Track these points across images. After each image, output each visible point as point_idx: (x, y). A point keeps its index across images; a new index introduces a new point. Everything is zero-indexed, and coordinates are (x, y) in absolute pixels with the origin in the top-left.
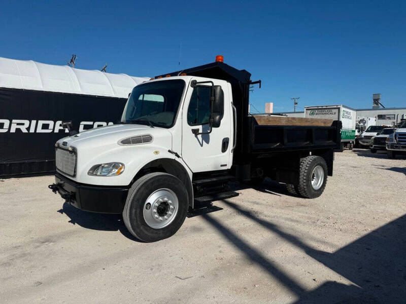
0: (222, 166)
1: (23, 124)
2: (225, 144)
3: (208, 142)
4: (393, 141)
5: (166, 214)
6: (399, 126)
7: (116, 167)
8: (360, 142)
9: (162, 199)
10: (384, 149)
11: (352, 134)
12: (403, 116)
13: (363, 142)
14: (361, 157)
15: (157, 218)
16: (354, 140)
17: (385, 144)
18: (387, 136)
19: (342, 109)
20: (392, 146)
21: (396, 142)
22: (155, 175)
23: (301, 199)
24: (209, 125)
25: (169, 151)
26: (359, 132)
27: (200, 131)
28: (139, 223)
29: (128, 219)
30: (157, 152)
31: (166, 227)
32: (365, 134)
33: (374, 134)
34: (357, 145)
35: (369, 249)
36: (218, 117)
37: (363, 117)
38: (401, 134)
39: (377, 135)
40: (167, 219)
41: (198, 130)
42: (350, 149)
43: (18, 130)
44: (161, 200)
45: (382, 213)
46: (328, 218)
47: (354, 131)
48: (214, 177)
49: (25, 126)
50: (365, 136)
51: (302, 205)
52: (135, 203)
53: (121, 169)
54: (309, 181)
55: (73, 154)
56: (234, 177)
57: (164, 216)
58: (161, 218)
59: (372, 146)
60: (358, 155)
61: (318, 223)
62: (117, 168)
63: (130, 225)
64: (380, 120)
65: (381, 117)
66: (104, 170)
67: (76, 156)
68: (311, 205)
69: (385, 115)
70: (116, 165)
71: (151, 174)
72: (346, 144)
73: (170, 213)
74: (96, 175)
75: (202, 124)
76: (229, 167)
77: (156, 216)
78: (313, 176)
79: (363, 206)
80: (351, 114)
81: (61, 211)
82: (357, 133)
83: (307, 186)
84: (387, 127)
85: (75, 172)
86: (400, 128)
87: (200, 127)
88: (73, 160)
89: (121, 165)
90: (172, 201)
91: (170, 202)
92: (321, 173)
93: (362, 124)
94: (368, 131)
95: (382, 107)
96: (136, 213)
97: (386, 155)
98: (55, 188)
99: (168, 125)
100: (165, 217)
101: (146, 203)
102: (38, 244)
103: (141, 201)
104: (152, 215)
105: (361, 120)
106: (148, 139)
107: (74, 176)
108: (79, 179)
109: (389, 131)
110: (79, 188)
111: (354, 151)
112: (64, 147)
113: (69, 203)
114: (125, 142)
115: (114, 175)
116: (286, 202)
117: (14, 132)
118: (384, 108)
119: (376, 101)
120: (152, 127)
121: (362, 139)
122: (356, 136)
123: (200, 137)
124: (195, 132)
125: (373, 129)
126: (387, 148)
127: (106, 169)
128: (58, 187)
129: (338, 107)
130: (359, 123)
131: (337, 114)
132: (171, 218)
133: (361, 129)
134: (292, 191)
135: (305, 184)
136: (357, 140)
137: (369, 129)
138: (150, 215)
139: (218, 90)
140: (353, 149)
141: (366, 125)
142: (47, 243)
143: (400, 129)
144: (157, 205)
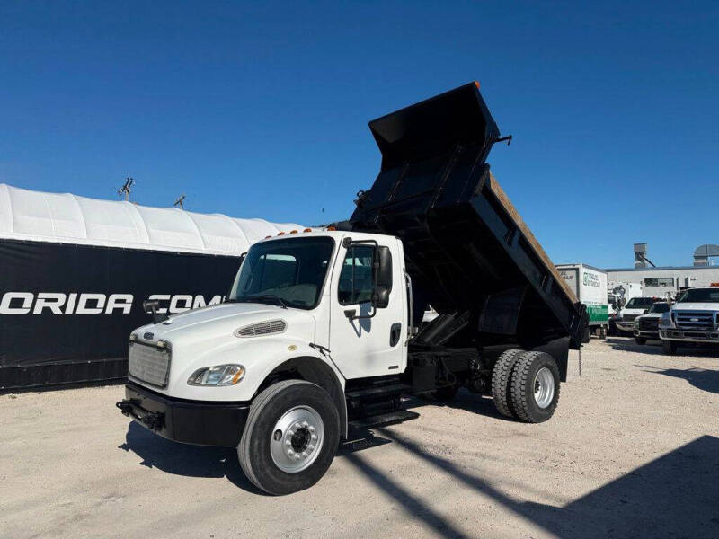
0: (390, 368)
1: (55, 300)
2: (395, 333)
3: (368, 330)
4: (669, 324)
5: (305, 448)
6: (678, 299)
7: (230, 371)
8: (618, 325)
9: (300, 423)
10: (656, 337)
11: (603, 312)
12: (686, 281)
13: (624, 325)
14: (620, 352)
15: (291, 455)
16: (607, 322)
17: (657, 329)
18: (659, 315)
19: (583, 270)
20: (669, 332)
21: (675, 327)
22: (290, 385)
23: (519, 424)
24: (370, 303)
25: (311, 345)
26: (614, 307)
27: (357, 314)
28: (264, 463)
29: (248, 456)
30: (293, 348)
31: (305, 470)
32: (624, 311)
33: (640, 312)
34: (613, 331)
35: (625, 502)
36: (384, 293)
37: (621, 283)
38: (682, 313)
39: (645, 312)
40: (306, 457)
41: (354, 312)
42: (602, 337)
43: (47, 310)
44: (298, 425)
45: (649, 445)
46: (563, 455)
47: (607, 307)
48: (379, 386)
49: (58, 303)
50: (625, 315)
51: (522, 434)
52: (258, 429)
53: (239, 374)
54: (529, 393)
55: (165, 352)
56: (409, 387)
57: (301, 451)
58: (297, 455)
59: (637, 333)
60: (614, 348)
61: (547, 462)
62: (232, 373)
63: (249, 465)
64: (648, 288)
65: (650, 282)
66: (211, 377)
67: (170, 356)
68: (536, 435)
69: (656, 280)
70: (230, 369)
71: (284, 382)
72: (594, 328)
73: (310, 446)
74: (199, 384)
75: (360, 303)
76: (402, 369)
77: (290, 451)
78: (537, 385)
79: (620, 434)
80: (599, 278)
81: (124, 447)
82: (611, 310)
83: (528, 401)
84: (660, 300)
85: (167, 379)
86: (679, 302)
87: (356, 307)
88: (163, 361)
89: (239, 368)
90: (314, 426)
91: (311, 428)
92: (549, 379)
93: (618, 295)
94: (629, 307)
95: (650, 266)
96: (259, 448)
97: (661, 348)
98: (126, 407)
99: (309, 304)
100: (304, 453)
101: (275, 430)
102: (99, 500)
103: (267, 426)
104: (283, 450)
105: (617, 288)
106: (279, 327)
107: (165, 387)
108: (172, 392)
109: (663, 307)
110: (172, 406)
111: (609, 341)
112: (148, 341)
113: (153, 430)
114: (246, 332)
115: (228, 384)
116: (496, 429)
117: (40, 313)
118: (654, 268)
119: (640, 255)
120: (284, 308)
121: (620, 320)
122: (611, 315)
123: (356, 322)
124: (350, 315)
125: (638, 303)
126: (661, 336)
127: (216, 375)
128: (131, 405)
129: (576, 266)
130: (615, 293)
131: (574, 279)
132: (312, 454)
133: (617, 304)
134: (503, 411)
135: (524, 399)
136: (612, 322)
137: (632, 303)
138: (280, 449)
139: (385, 252)
140: (607, 338)
141: (625, 296)
142: (113, 498)
143: (680, 304)
144: (292, 433)
